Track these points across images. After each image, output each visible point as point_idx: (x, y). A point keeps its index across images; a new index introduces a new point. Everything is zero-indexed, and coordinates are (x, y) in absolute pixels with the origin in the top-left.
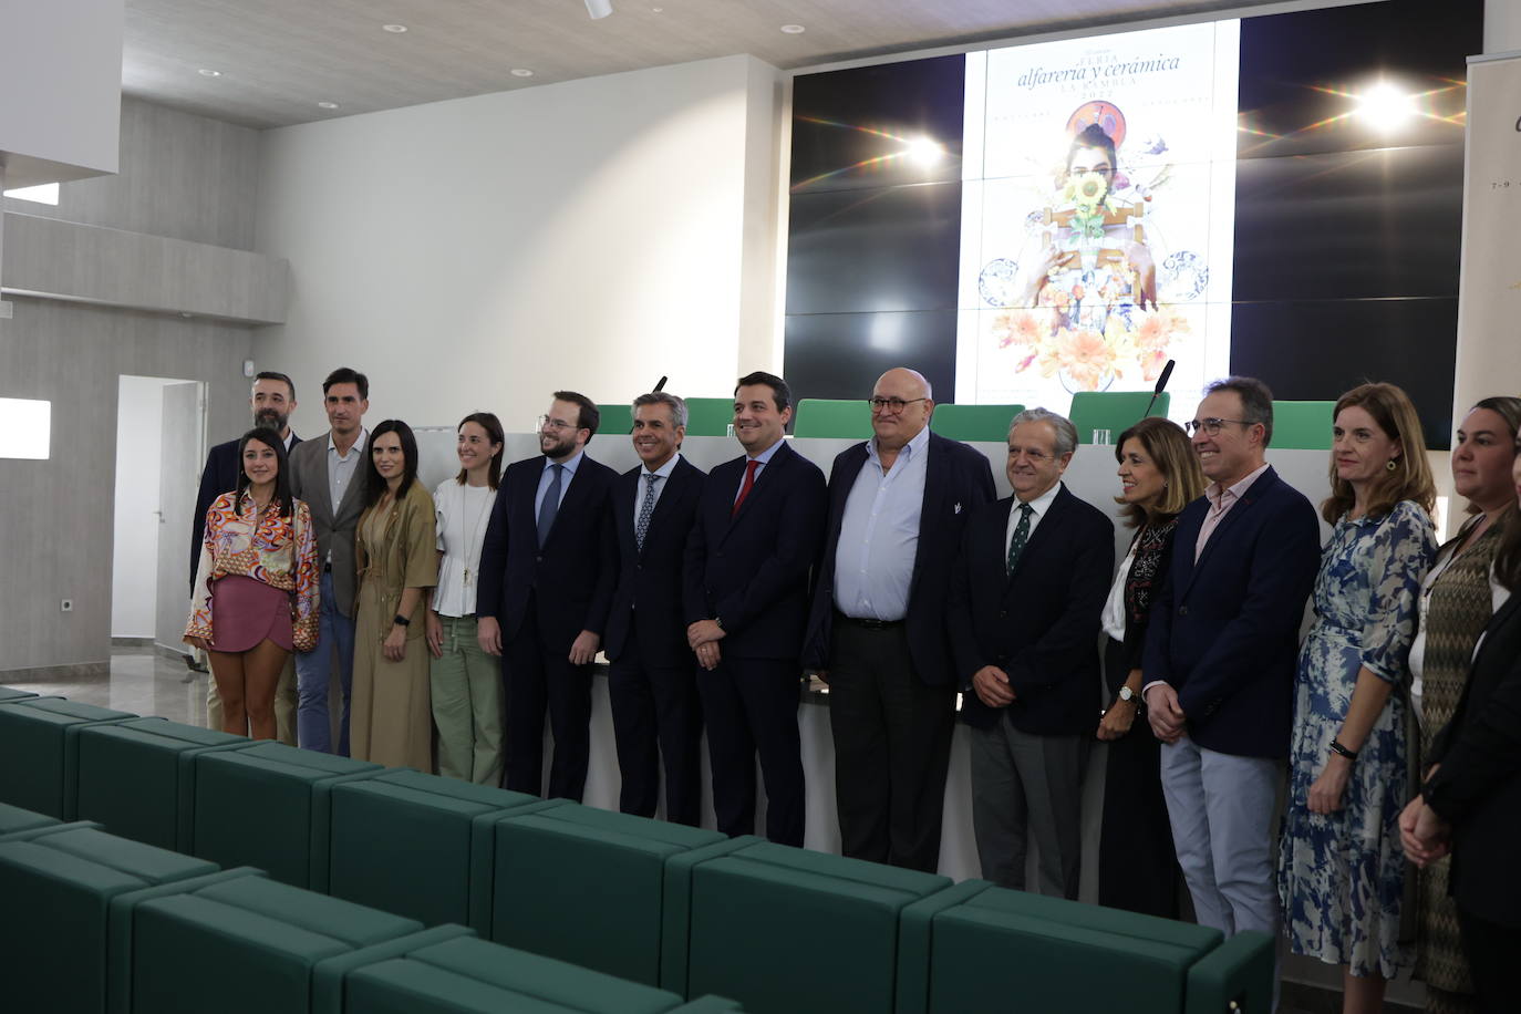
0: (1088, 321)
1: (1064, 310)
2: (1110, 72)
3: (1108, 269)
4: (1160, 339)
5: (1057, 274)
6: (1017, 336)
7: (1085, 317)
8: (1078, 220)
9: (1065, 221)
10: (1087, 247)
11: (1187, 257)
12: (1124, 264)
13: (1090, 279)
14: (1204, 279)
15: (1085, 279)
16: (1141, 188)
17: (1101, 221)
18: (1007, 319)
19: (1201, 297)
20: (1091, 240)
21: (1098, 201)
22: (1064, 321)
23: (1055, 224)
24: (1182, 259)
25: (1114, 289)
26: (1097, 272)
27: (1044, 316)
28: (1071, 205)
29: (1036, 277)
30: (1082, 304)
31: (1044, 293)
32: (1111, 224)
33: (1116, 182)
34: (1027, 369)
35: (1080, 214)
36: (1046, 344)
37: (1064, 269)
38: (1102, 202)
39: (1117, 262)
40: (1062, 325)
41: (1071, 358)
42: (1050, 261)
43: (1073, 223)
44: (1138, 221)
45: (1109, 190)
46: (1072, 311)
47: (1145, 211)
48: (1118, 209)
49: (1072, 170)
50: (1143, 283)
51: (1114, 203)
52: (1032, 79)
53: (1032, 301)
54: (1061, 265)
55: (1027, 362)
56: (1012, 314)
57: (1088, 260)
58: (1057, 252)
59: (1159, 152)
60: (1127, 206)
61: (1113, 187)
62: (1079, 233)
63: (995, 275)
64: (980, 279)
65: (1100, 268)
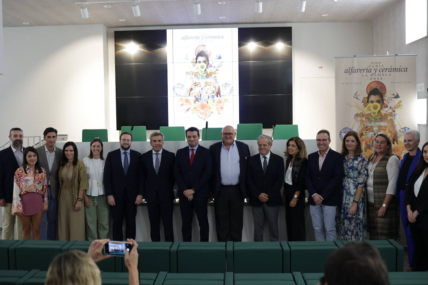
0: (203, 100)
1: (197, 97)
2: (206, 38)
3: (208, 87)
4: (222, 104)
5: (195, 88)
6: (185, 103)
7: (202, 99)
8: (199, 74)
9: (196, 75)
10: (202, 82)
11: (228, 84)
12: (212, 86)
13: (203, 89)
14: (232, 90)
15: (202, 89)
16: (215, 67)
17: (205, 75)
18: (182, 99)
19: (231, 94)
20: (203, 79)
21: (204, 70)
22: (197, 100)
23: (193, 75)
24: (226, 85)
25: (210, 92)
26: (205, 87)
27: (192, 99)
28: (198, 71)
29: (189, 88)
30: (202, 95)
31: (191, 92)
32: (208, 76)
33: (209, 65)
34: (188, 112)
35: (200, 73)
36: (193, 105)
37: (196, 87)
38: (205, 70)
39: (210, 85)
40: (197, 101)
41: (199, 109)
42: (193, 84)
43: (198, 75)
44: (215, 75)
45: (207, 67)
46: (199, 97)
47: (217, 73)
48: (210, 72)
49: (197, 62)
50: (217, 90)
51: (208, 70)
52: (185, 38)
53: (188, 95)
54: (196, 86)
55: (188, 110)
56: (183, 98)
57: (203, 85)
58: (194, 82)
59: (220, 59)
60: (212, 71)
61: (208, 67)
62: (200, 78)
63: (178, 88)
64: (174, 89)
65: (206, 86)
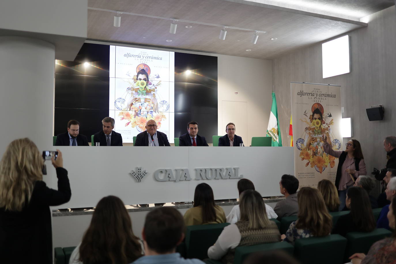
0: (143, 115)
1: (137, 112)
2: (147, 57)
3: (147, 103)
4: (160, 120)
5: (135, 103)
6: (125, 117)
7: (142, 114)
8: (140, 91)
9: (137, 91)
10: (142, 98)
11: (165, 102)
12: (151, 102)
13: (143, 105)
14: (168, 107)
15: (142, 105)
16: (154, 85)
17: (145, 92)
18: (123, 113)
19: (168, 111)
20: (143, 96)
22: (137, 114)
23: (134, 91)
24: (164, 102)
25: (148, 107)
26: (145, 103)
27: (132, 113)
28: (138, 87)
29: (130, 103)
30: (141, 110)
31: (132, 107)
32: (148, 92)
33: (148, 83)
34: (128, 125)
35: (140, 89)
36: (133, 120)
37: (137, 102)
38: (145, 87)
39: (149, 101)
40: (137, 115)
41: (139, 123)
42: (133, 100)
43: (139, 91)
44: (154, 93)
45: (147, 85)
46: (139, 112)
47: (155, 91)
48: (149, 89)
49: (138, 79)
50: (155, 106)
51: (148, 88)
52: (127, 55)
53: (129, 109)
54: (136, 101)
55: (128, 124)
56: (124, 112)
57: (142, 100)
58: (135, 98)
59: (158, 78)
60: (151, 89)
61: (148, 84)
62: (140, 94)
63: (119, 102)
64: (115, 103)
65: (145, 102)
